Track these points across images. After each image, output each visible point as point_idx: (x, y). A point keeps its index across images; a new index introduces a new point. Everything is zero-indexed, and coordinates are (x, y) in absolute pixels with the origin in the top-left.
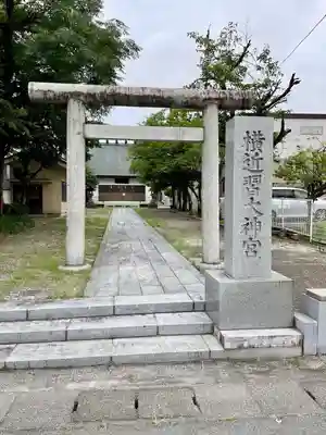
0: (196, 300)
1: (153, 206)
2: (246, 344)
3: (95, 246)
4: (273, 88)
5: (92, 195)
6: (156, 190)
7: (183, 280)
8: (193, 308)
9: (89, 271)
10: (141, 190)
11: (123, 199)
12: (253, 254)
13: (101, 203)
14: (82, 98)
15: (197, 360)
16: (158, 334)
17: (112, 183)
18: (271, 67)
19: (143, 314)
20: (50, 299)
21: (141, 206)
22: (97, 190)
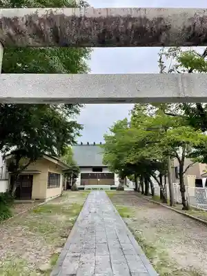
1: (121, 189)
5: (76, 181)
6: (122, 177)
10: (111, 176)
11: (98, 183)
13: (82, 186)
17: (90, 172)
21: (112, 188)
22: (80, 177)
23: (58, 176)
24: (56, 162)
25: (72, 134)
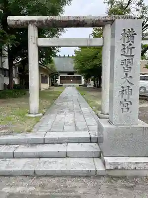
0: (92, 136)
1: (85, 86)
2: (119, 167)
3: (50, 104)
4: (145, 20)
5: (57, 81)
6: (87, 78)
7: (89, 123)
8: (90, 140)
9: (40, 117)
10: (80, 78)
11: (71, 83)
12: (126, 110)
13: (61, 84)
14: (35, 23)
15: (87, 175)
16: (67, 157)
17: (66, 75)
18: (144, 9)
19: (61, 143)
20: (11, 133)
21: (80, 86)
22: (59, 78)
23: (46, 77)
24: (45, 68)
25: (55, 51)
